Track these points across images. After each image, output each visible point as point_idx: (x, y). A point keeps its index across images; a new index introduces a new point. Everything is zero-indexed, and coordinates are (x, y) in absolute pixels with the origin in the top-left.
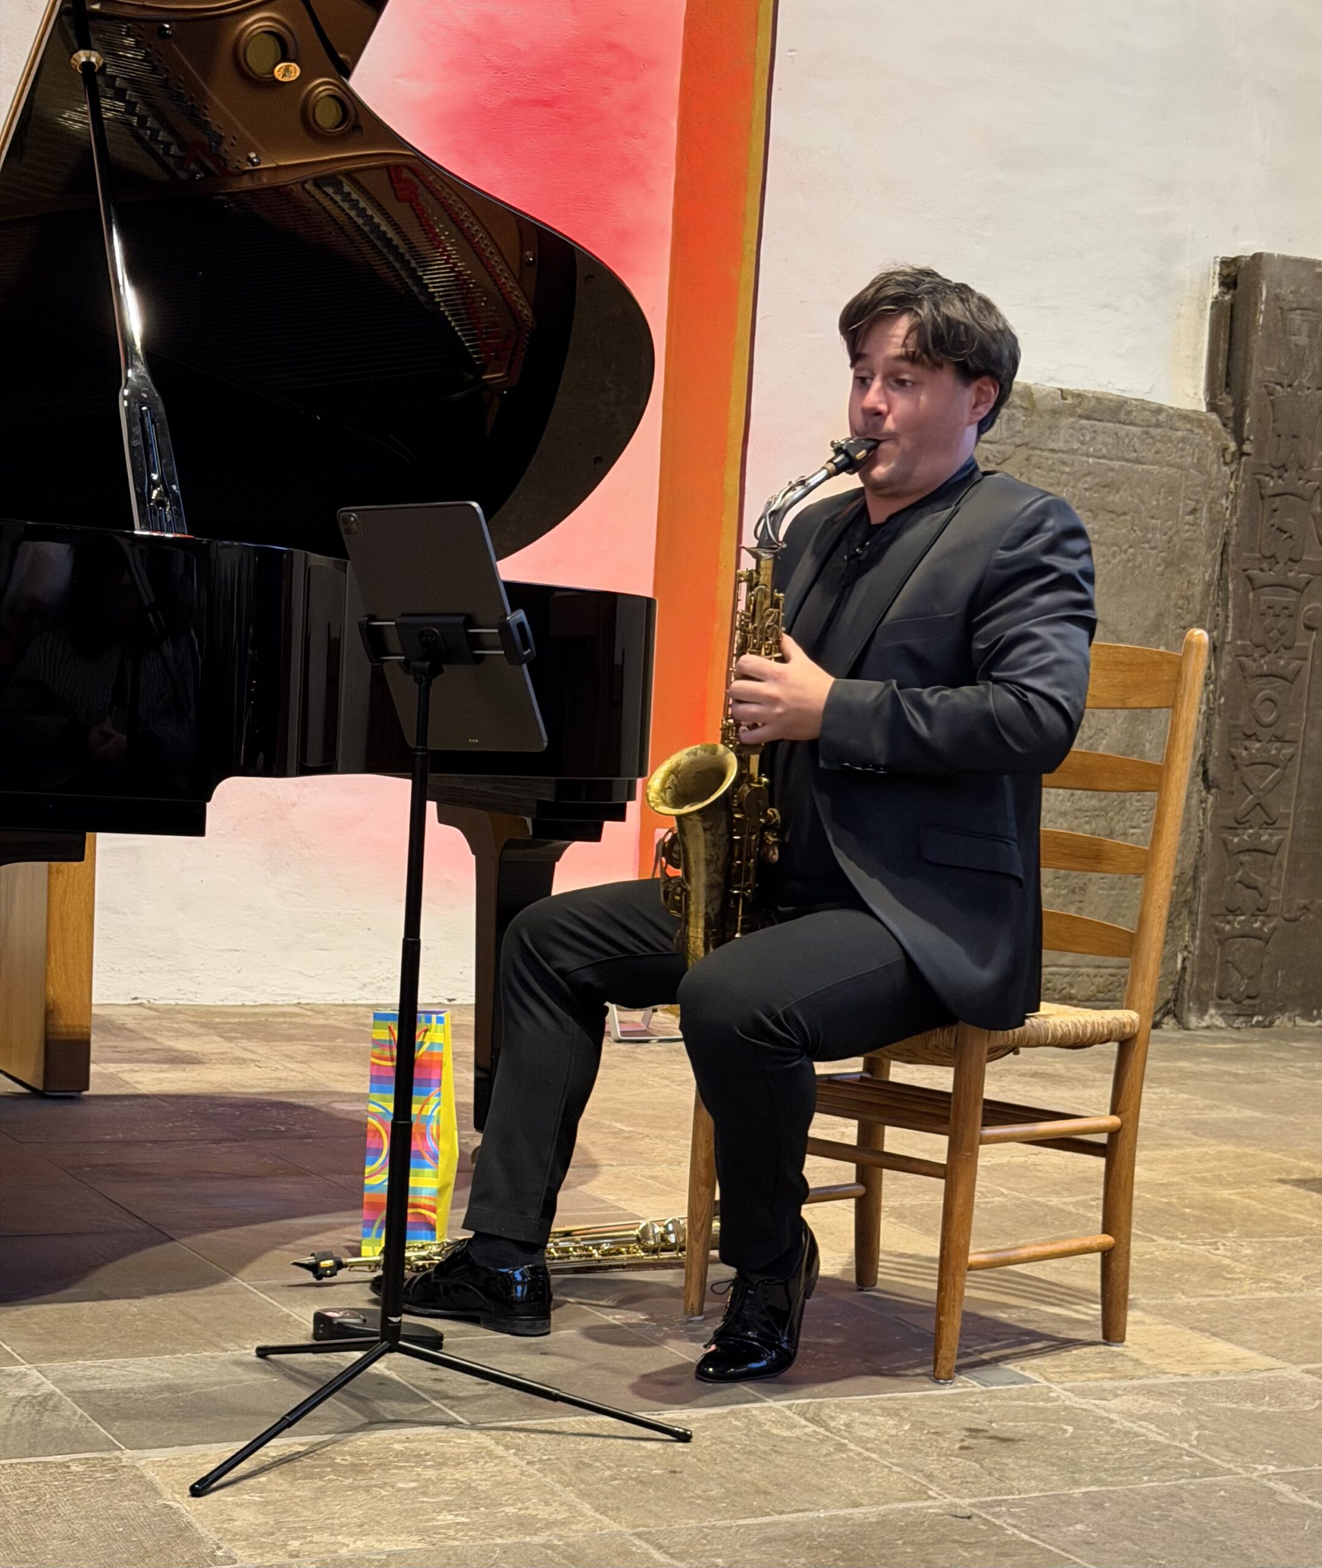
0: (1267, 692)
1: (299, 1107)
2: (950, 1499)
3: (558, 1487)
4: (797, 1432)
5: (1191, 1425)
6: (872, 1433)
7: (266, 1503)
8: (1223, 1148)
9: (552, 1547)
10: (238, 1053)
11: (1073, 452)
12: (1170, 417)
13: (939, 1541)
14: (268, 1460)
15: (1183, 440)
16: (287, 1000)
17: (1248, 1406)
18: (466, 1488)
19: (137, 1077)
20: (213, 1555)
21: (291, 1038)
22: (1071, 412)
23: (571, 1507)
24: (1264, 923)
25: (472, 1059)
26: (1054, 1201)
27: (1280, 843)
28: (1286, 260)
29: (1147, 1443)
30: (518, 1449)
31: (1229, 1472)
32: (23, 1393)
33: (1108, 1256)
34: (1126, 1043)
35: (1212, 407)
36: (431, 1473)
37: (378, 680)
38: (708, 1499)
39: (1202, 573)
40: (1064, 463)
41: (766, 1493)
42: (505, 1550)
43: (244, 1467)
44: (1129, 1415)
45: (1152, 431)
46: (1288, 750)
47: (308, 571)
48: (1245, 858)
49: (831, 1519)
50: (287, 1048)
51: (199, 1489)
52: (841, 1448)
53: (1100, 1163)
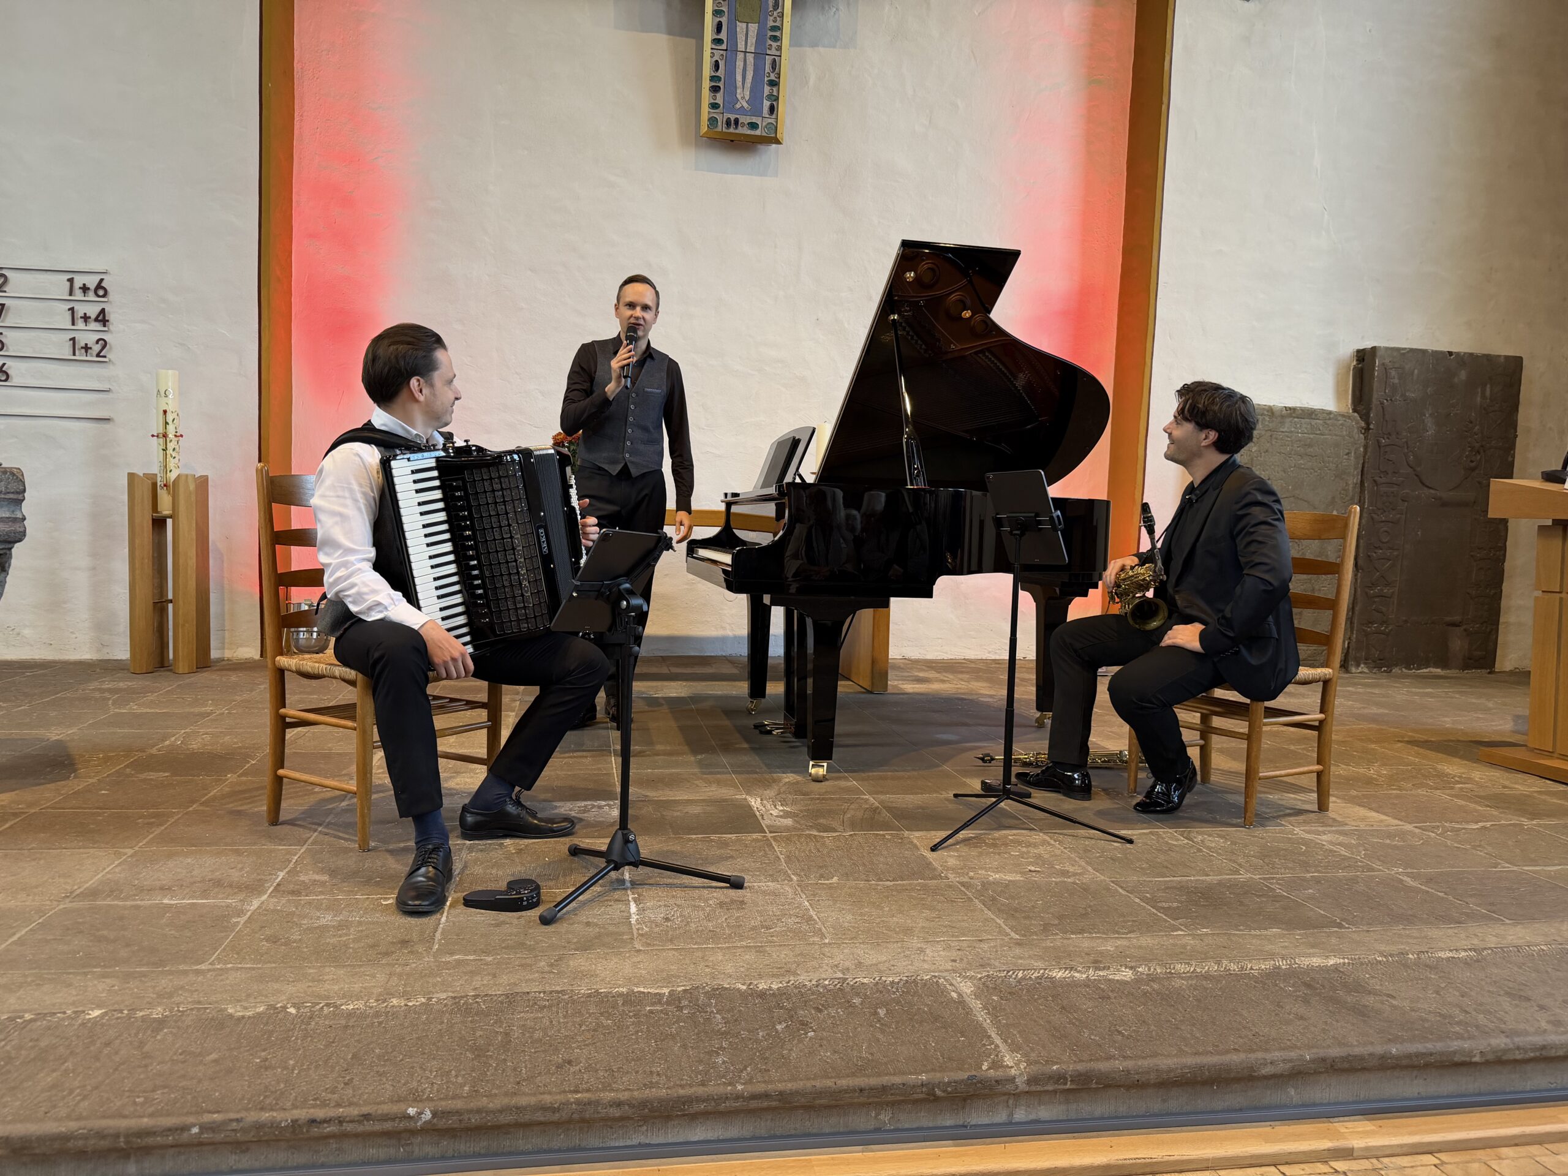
0: (1385, 529)
1: (965, 699)
2: (1249, 875)
3: (1077, 859)
4: (1180, 842)
5: (1361, 849)
6: (1213, 845)
7: (959, 856)
8: (1370, 726)
9: (1077, 884)
10: (942, 678)
11: (1292, 432)
12: (1335, 415)
13: (1245, 893)
14: (959, 839)
15: (1342, 425)
16: (960, 657)
17: (1388, 841)
18: (1039, 857)
19: (905, 686)
20: (940, 875)
21: (962, 672)
22: (1290, 416)
23: (1083, 868)
24: (1386, 628)
25: (1035, 682)
26: (1292, 747)
27: (1393, 593)
28: (1387, 349)
29: (1341, 855)
30: (1059, 841)
31: (1379, 870)
32: (867, 806)
33: (1319, 774)
34: (1326, 683)
35: (1355, 410)
36: (1024, 849)
37: (999, 536)
38: (1142, 868)
39: (1354, 479)
40: (1288, 437)
41: (1167, 867)
42: (1056, 883)
43: (951, 841)
44: (1331, 843)
45: (1328, 422)
46: (1395, 553)
47: (972, 497)
48: (1376, 600)
49: (1197, 880)
50: (960, 676)
51: (934, 849)
52: (1200, 850)
53: (1316, 733)
